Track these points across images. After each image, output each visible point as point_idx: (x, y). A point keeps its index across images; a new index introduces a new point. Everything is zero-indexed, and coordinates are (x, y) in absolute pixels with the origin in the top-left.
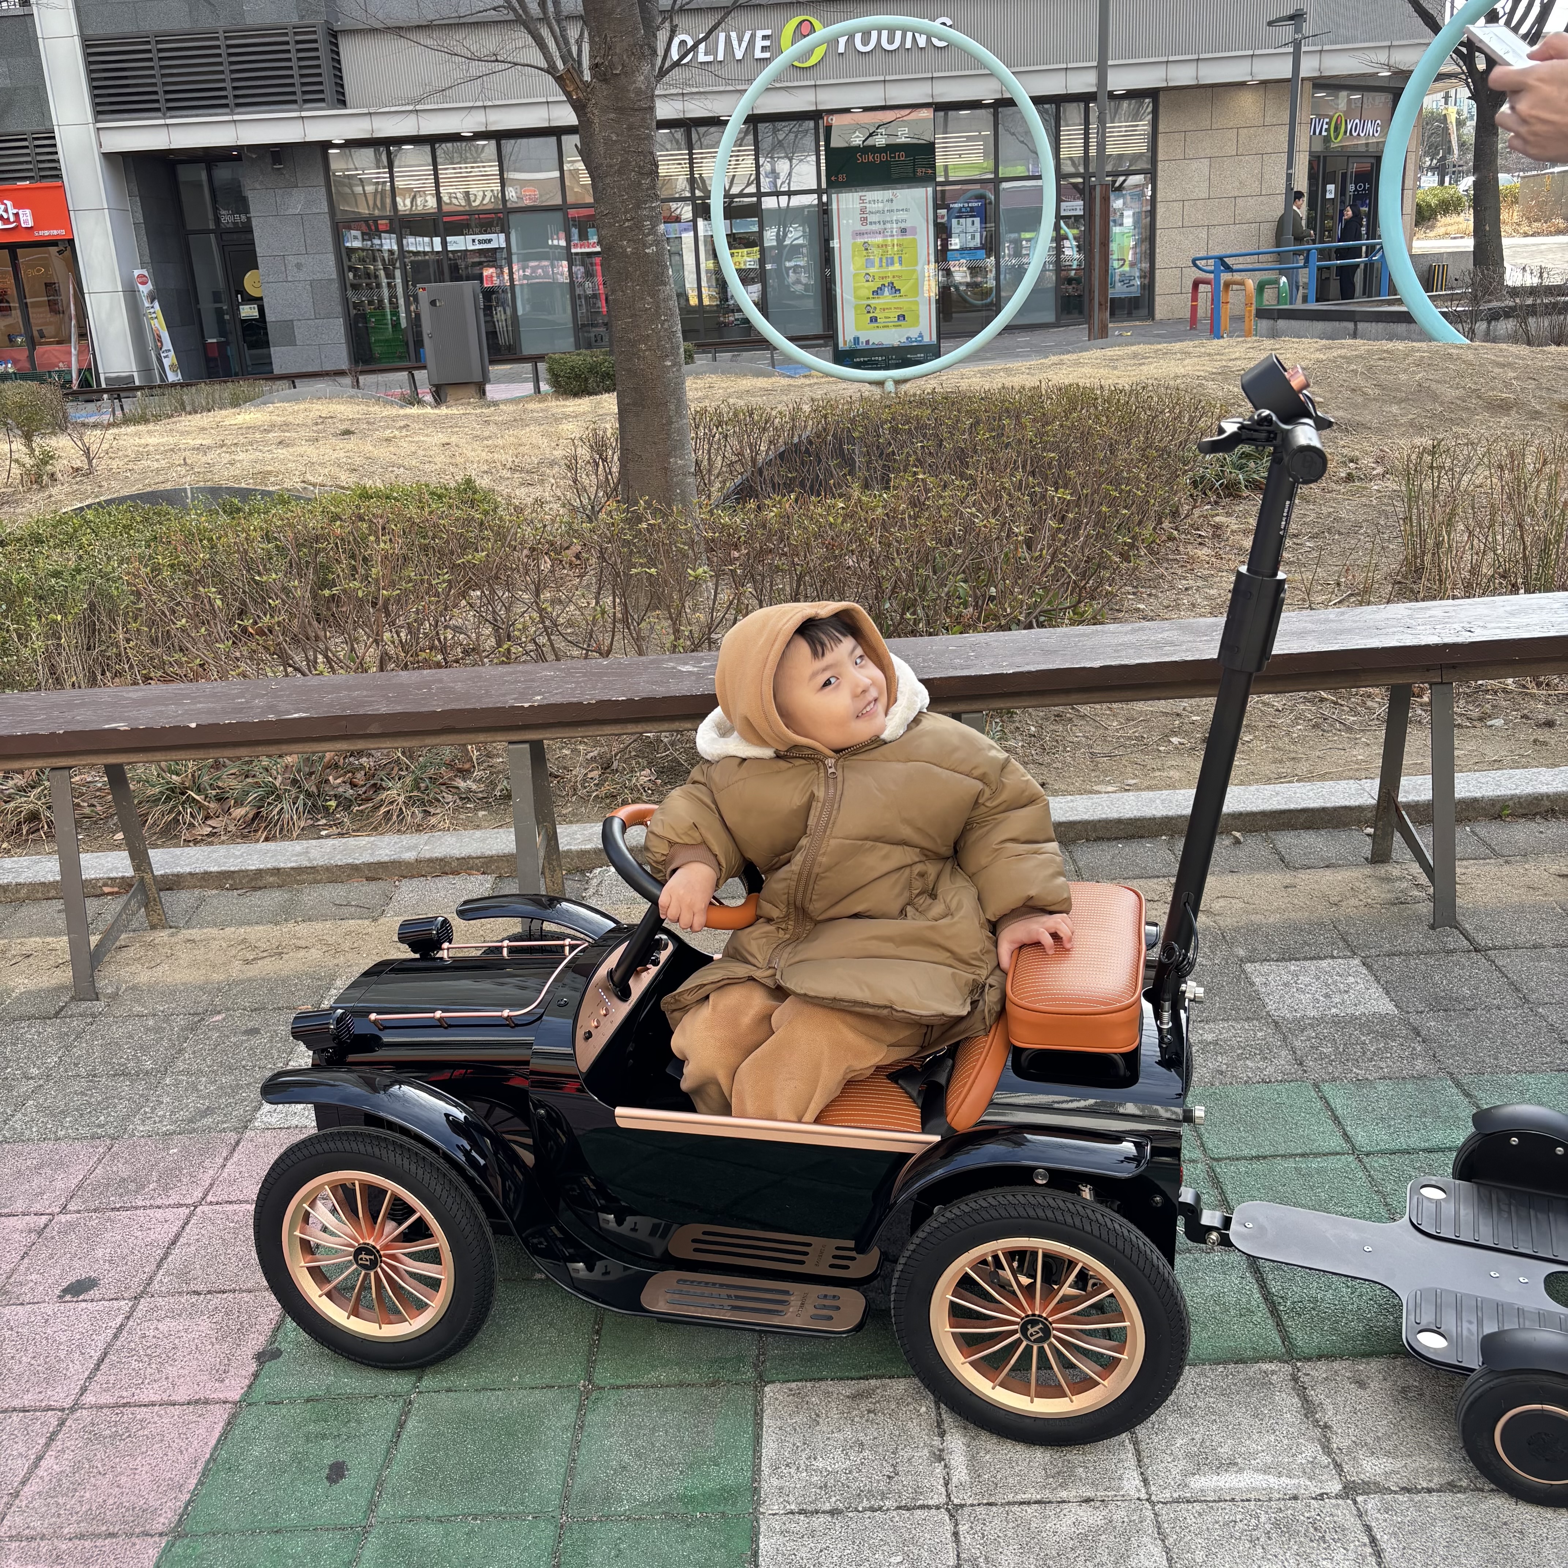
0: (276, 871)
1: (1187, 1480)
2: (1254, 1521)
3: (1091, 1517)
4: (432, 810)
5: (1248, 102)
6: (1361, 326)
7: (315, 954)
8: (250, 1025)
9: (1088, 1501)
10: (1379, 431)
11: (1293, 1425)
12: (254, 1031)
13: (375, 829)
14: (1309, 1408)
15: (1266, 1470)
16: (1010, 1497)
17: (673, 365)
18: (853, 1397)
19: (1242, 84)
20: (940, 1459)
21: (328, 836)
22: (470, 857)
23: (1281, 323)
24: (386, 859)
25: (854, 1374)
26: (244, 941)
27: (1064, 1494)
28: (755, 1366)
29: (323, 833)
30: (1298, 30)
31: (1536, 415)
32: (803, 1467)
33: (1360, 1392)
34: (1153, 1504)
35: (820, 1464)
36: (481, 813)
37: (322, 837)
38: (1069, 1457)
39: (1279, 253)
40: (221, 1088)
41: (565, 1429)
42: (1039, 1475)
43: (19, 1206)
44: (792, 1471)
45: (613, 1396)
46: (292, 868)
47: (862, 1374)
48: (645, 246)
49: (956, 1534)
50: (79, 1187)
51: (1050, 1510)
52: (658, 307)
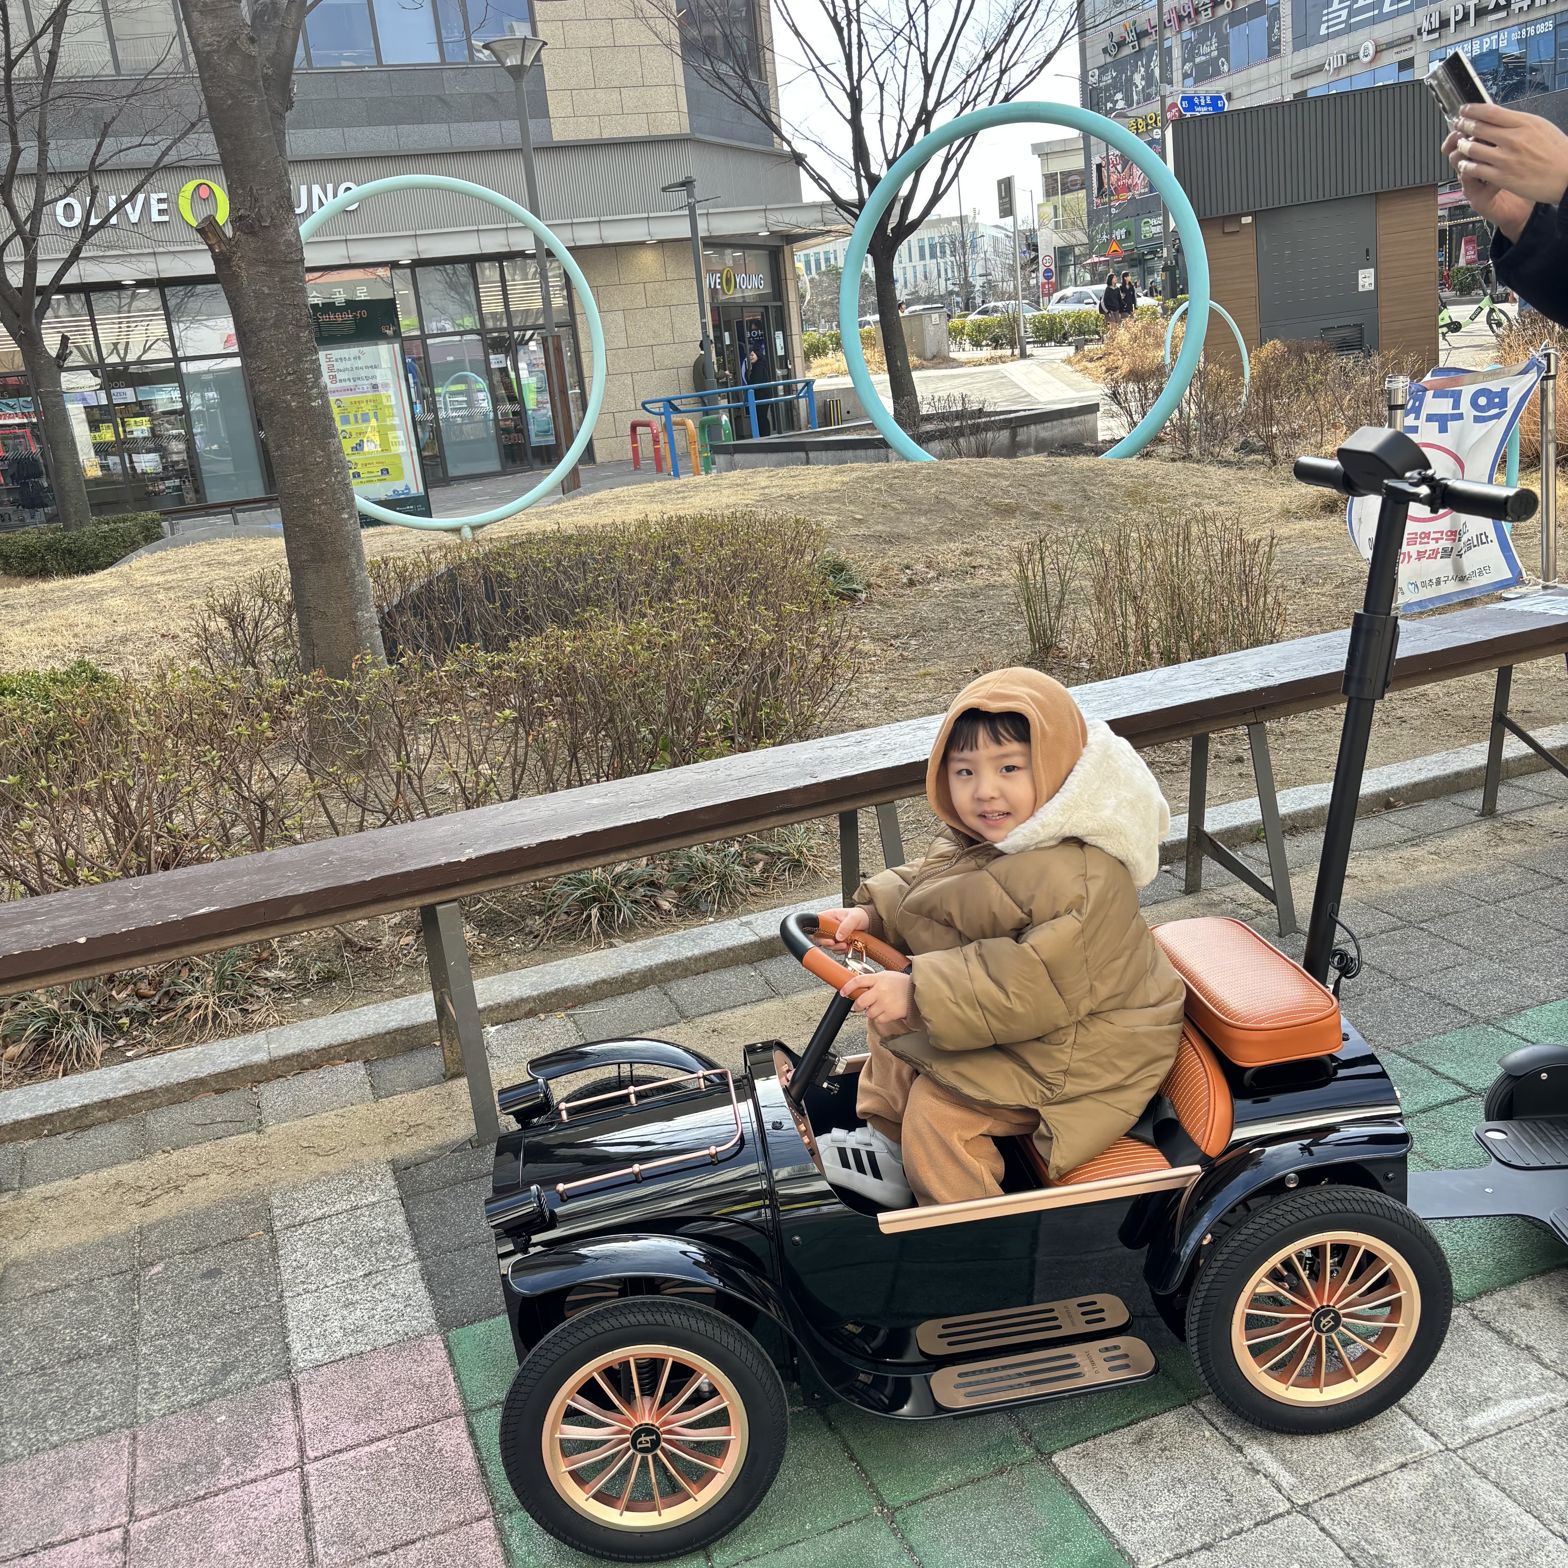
0: (106, 1104)
1: (1465, 1422)
2: (1540, 1439)
3: (1419, 1478)
4: (251, 1008)
5: (648, 259)
6: (812, 454)
7: (218, 1179)
8: (204, 1267)
9: (1403, 1466)
10: (917, 540)
11: (1504, 1355)
12: (212, 1274)
13: (190, 1039)
14: (1506, 1338)
15: (1516, 1395)
16: (1341, 1484)
17: (350, 518)
18: (1139, 1441)
19: (642, 244)
20: (1258, 1472)
21: (138, 1057)
22: (331, 1047)
23: (738, 457)
24: (235, 1066)
25: (1121, 1422)
26: (118, 1184)
27: (1381, 1467)
28: (1027, 1443)
29: (129, 1054)
30: (690, 195)
31: (1036, 516)
32: (1146, 1517)
33: (1531, 1312)
34: (1455, 1451)
35: (1159, 1509)
36: (306, 1001)
37: (129, 1060)
38: (1359, 1435)
39: (701, 397)
40: (220, 1340)
41: (898, 1556)
42: (1348, 1458)
43: (72, 1527)
44: (1140, 1522)
45: (918, 1511)
46: (125, 1097)
47: (1128, 1420)
48: (310, 399)
49: (1322, 1529)
50: (132, 1488)
51: (1382, 1483)
52: (330, 460)
